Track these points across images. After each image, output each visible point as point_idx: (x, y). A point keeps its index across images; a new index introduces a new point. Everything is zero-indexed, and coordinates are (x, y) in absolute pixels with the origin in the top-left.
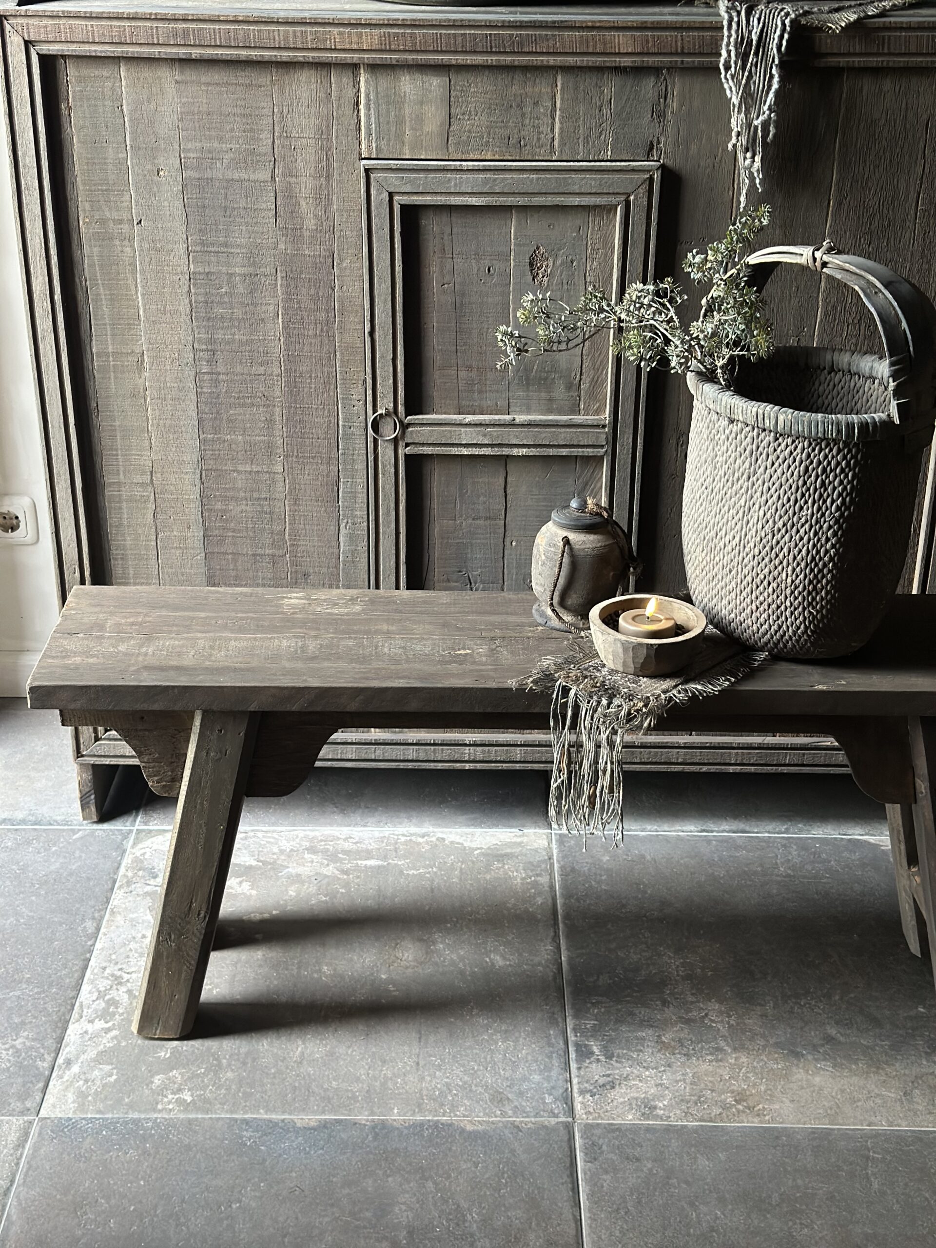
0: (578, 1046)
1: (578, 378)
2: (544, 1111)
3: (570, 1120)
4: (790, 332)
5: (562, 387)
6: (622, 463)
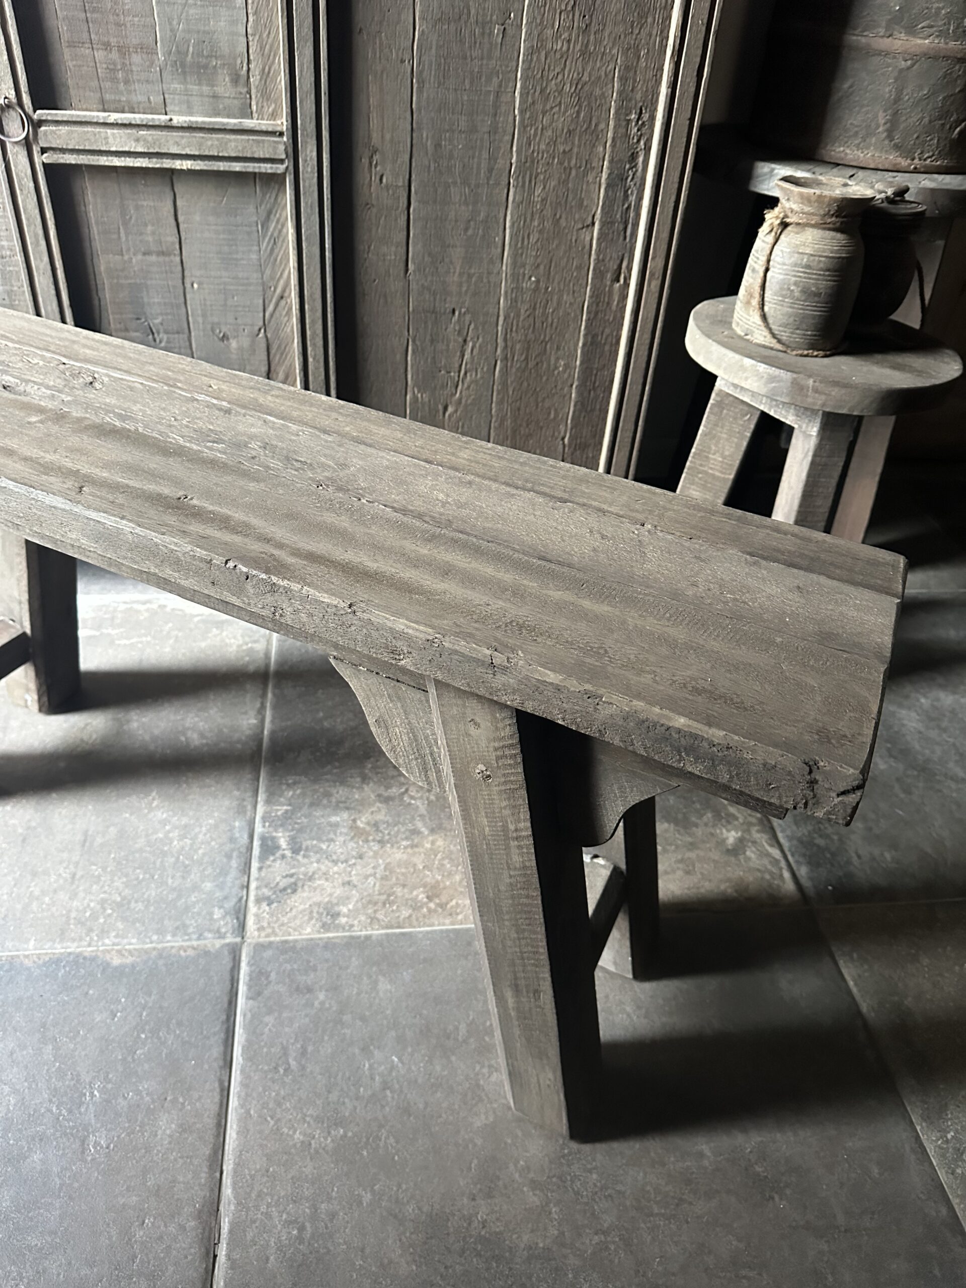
0: (263, 839)
1: (245, 68)
2: (210, 931)
3: (238, 940)
4: (495, 17)
5: (227, 79)
6: (307, 184)
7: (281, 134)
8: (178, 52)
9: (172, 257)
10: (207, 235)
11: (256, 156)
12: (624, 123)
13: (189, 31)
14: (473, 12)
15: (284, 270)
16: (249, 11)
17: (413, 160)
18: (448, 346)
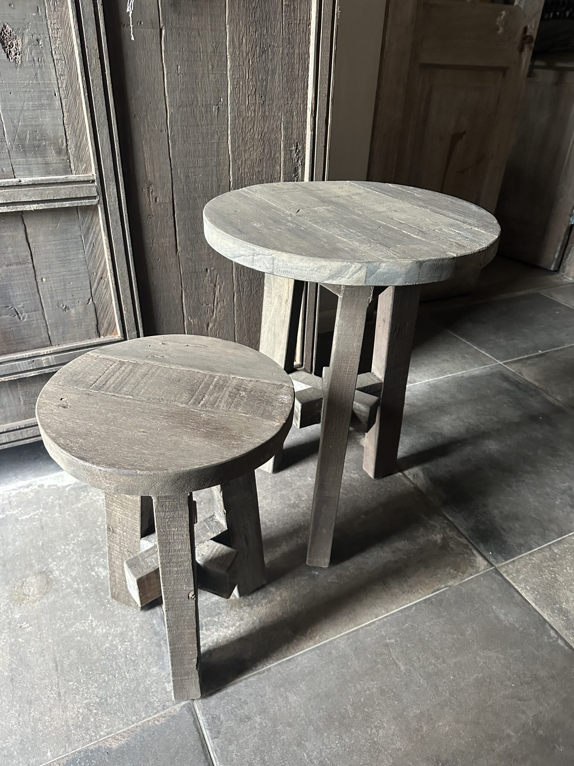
1: (65, 144)
4: (212, 102)
5: (53, 152)
6: (112, 209)
7: (93, 181)
8: (20, 139)
9: (27, 265)
10: (49, 247)
11: (78, 196)
12: (289, 152)
13: (26, 126)
14: (199, 99)
15: (101, 262)
16: (64, 110)
17: (174, 186)
18: (206, 290)
